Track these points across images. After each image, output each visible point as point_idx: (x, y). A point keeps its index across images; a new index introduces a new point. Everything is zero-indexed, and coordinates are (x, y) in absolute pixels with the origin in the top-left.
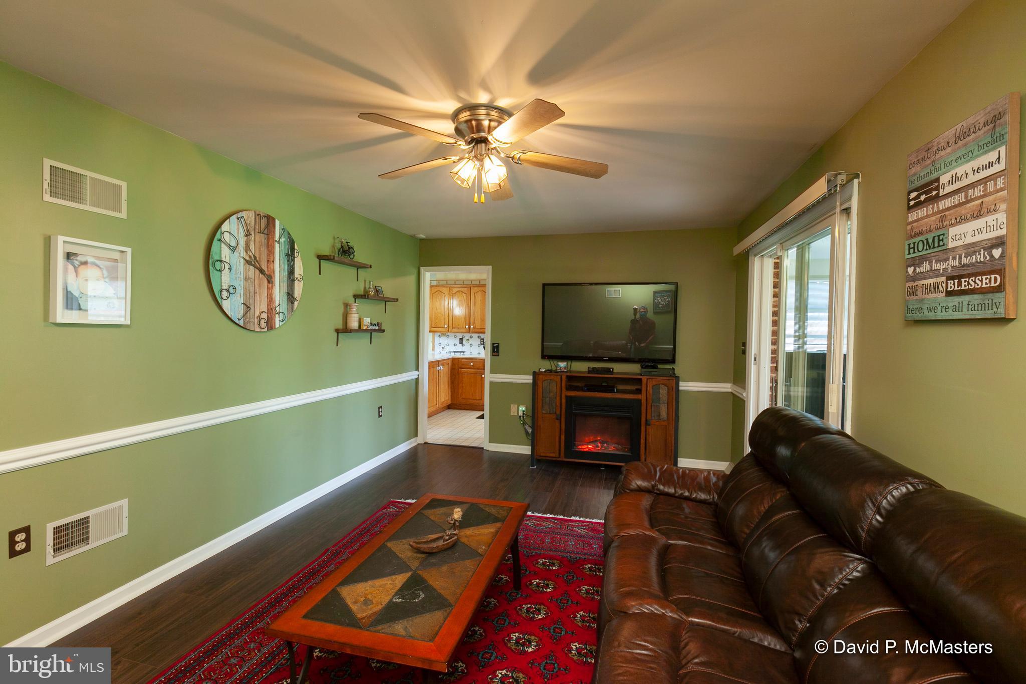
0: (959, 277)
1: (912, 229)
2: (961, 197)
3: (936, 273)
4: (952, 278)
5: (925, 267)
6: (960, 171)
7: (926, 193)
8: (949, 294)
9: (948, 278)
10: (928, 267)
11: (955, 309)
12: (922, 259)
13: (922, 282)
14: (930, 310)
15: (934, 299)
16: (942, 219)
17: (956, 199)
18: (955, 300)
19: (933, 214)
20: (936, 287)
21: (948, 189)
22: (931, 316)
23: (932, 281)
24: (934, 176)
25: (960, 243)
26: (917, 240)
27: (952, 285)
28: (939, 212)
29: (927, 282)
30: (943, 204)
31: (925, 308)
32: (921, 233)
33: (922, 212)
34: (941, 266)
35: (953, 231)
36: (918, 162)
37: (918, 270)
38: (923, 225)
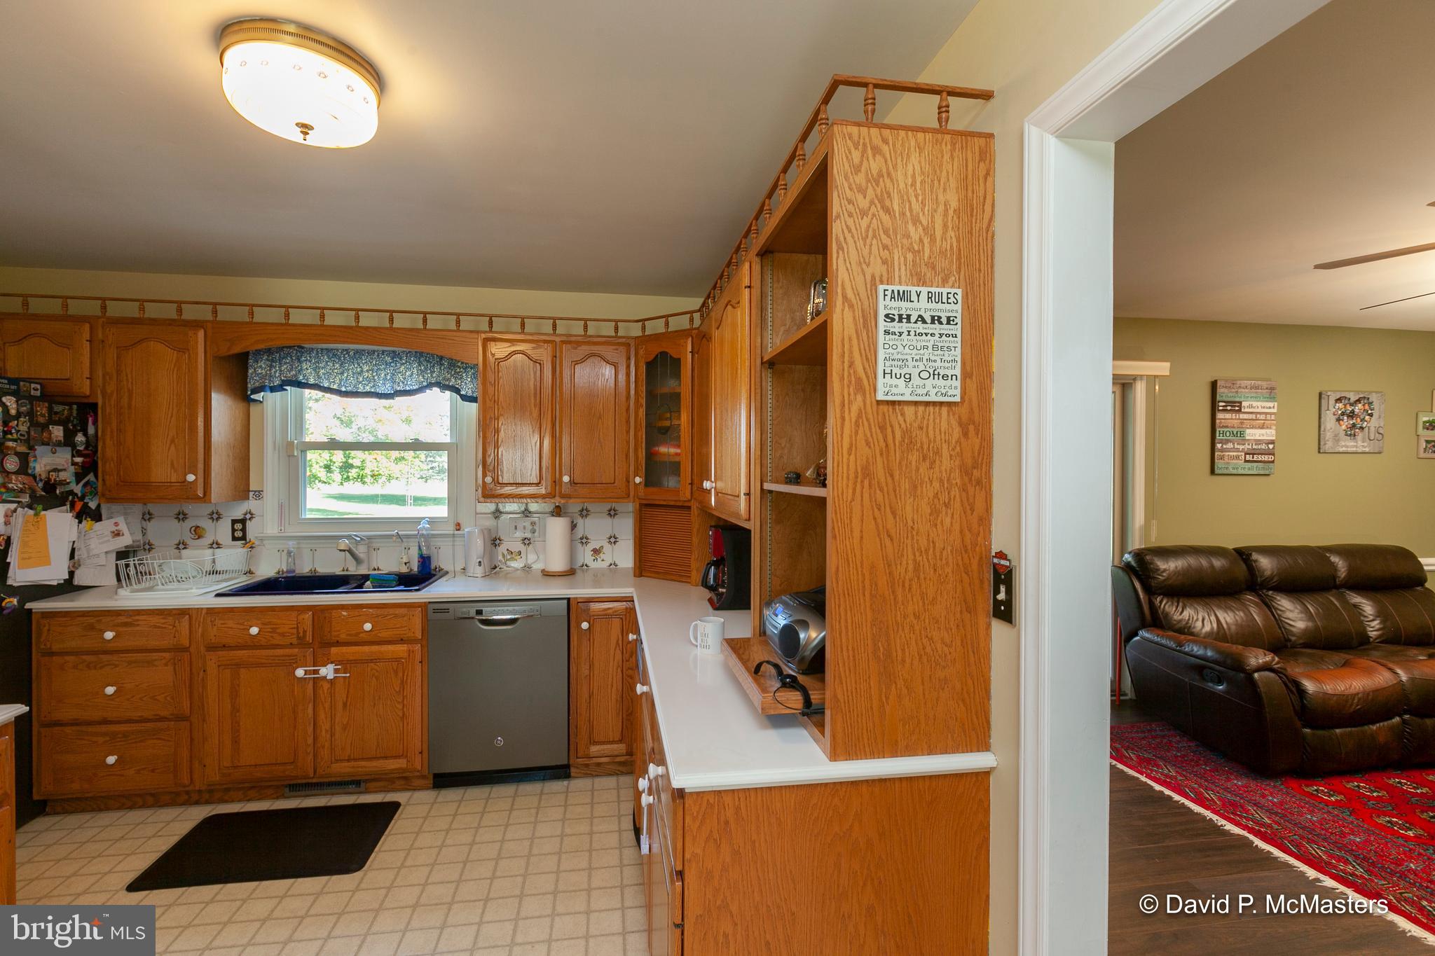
0: (1253, 454)
1: (1220, 423)
2: (1253, 416)
3: (1238, 450)
4: (1249, 454)
5: (1230, 446)
6: (1255, 404)
7: (1232, 406)
8: (1246, 461)
9: (1246, 454)
10: (1232, 446)
11: (1249, 469)
12: (1227, 441)
13: (1227, 453)
14: (1234, 469)
15: (1236, 464)
16: (1242, 423)
17: (1250, 416)
18: (1249, 465)
19: (1235, 419)
20: (1237, 457)
21: (1247, 410)
22: (1235, 472)
23: (1235, 454)
24: (1237, 399)
25: (1252, 438)
26: (1226, 430)
27: (1248, 457)
28: (1239, 419)
29: (1231, 454)
30: (1242, 416)
31: (1230, 467)
32: (1227, 427)
33: (1228, 416)
34: (1241, 447)
35: (1248, 431)
36: (1226, 387)
37: (1224, 446)
38: (1230, 423)
